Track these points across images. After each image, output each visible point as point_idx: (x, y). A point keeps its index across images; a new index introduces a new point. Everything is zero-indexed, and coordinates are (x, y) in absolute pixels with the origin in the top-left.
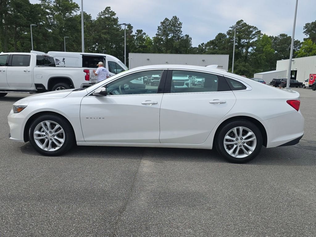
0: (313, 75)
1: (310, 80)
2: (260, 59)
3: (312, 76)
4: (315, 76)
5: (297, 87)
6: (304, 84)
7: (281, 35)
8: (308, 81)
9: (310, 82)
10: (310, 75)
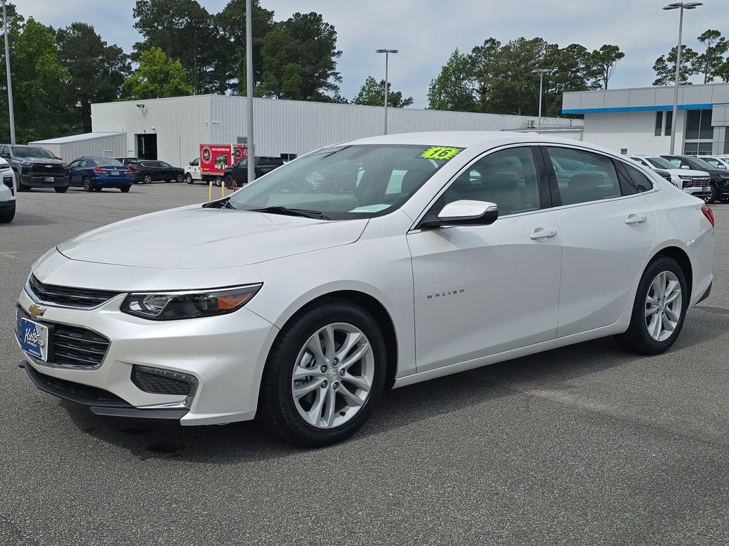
0: (208, 148)
1: (202, 161)
2: (30, 94)
3: (206, 151)
4: (213, 149)
5: (168, 181)
6: (188, 173)
7: (75, 27)
8: (197, 164)
9: (203, 166)
10: (202, 147)
